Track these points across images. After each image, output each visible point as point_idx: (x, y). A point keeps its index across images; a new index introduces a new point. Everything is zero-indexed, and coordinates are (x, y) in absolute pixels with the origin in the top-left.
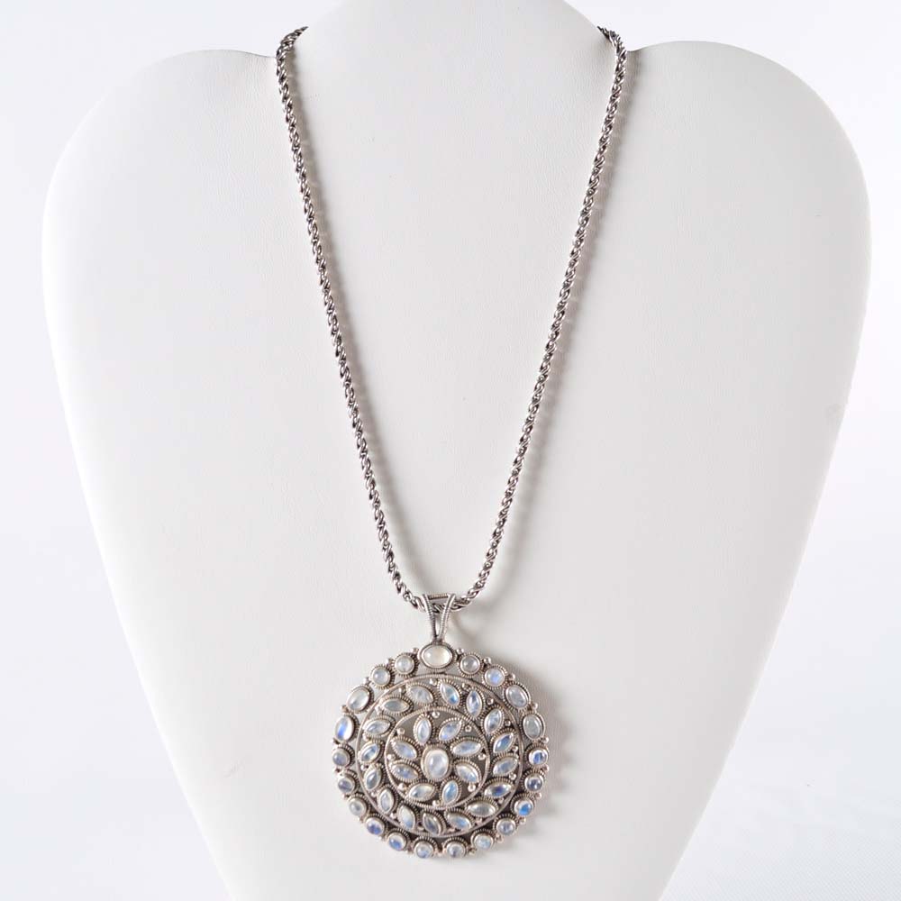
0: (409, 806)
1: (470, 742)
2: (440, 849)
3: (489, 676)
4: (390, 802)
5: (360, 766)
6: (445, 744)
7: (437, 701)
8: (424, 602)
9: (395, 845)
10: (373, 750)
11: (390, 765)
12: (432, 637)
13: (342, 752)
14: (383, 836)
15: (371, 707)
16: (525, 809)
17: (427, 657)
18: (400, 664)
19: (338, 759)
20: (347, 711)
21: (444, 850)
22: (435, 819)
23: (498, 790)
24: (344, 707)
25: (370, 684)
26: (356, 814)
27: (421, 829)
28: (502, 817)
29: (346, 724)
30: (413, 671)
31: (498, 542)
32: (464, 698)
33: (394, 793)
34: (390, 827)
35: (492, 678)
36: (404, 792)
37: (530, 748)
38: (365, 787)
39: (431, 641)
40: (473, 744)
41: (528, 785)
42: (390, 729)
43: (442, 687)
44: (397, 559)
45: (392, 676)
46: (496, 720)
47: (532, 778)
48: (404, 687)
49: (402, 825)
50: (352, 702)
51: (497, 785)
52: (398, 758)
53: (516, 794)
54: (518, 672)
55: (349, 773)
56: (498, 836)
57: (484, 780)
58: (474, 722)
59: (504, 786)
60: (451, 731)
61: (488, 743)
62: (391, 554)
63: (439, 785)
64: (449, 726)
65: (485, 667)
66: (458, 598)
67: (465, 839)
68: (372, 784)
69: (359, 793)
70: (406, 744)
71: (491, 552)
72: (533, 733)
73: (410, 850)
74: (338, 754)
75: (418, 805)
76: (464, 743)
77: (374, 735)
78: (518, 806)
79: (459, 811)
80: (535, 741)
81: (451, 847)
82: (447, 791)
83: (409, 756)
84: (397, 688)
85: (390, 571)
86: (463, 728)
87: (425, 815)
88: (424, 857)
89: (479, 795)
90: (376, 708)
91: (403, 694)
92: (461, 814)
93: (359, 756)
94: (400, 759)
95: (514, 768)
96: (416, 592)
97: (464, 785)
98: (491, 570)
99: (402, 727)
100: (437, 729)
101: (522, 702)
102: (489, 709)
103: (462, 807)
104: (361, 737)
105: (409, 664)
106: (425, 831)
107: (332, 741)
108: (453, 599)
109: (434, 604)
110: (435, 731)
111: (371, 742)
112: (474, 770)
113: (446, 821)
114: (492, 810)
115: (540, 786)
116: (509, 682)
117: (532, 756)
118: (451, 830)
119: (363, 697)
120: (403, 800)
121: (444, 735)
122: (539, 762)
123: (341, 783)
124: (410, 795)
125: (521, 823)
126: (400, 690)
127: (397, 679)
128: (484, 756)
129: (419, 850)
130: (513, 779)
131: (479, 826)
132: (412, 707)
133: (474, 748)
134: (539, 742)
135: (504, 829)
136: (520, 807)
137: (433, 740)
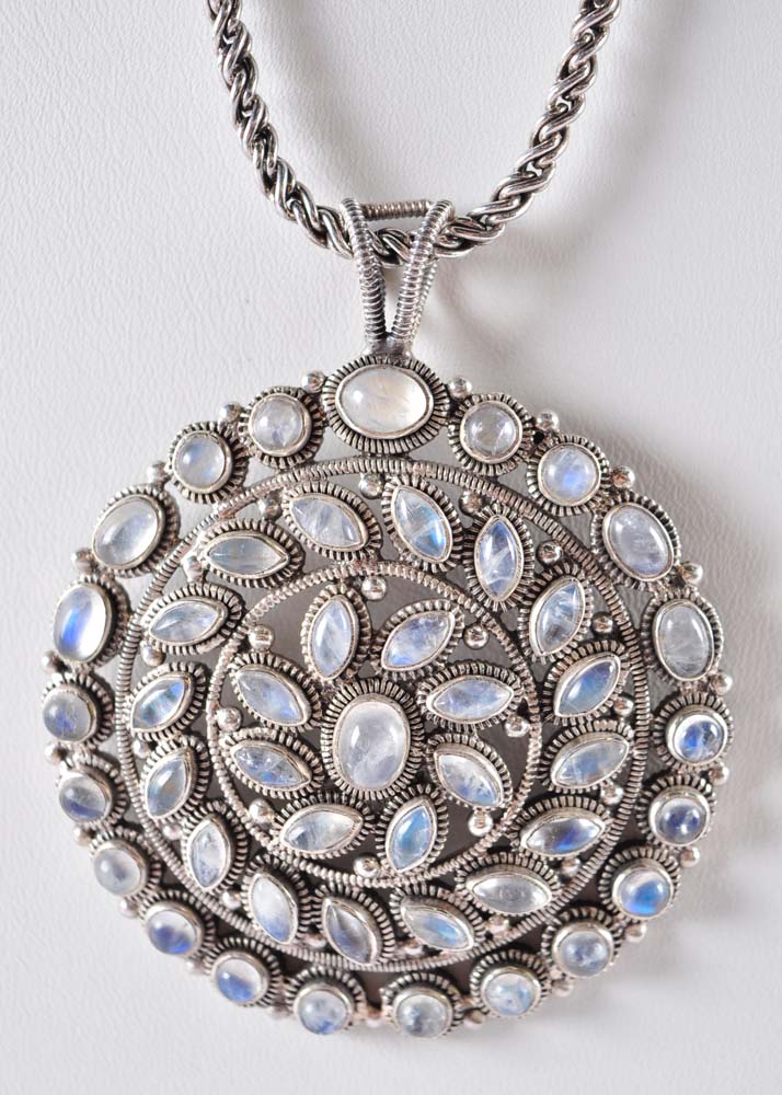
0: (279, 873)
1: (483, 680)
2: (375, 1005)
3: (552, 471)
4: (220, 857)
5: (129, 741)
6: (400, 683)
7: (378, 543)
8: (349, 226)
9: (234, 988)
10: (170, 696)
11: (222, 742)
12: (372, 339)
13: (72, 696)
14: (199, 959)
15: (169, 557)
16: (646, 895)
17: (356, 403)
18: (264, 422)
19: (60, 717)
20: (93, 567)
21: (386, 1009)
22: (361, 915)
23: (565, 834)
24: (82, 554)
25: (169, 487)
26: (115, 891)
27: (315, 943)
28: (573, 919)
29: (88, 605)
30: (305, 448)
31: (598, 30)
32: (466, 540)
33: (232, 829)
34: (221, 934)
35: (558, 478)
36: (265, 830)
37: (671, 706)
38: (144, 809)
39: (368, 352)
40: (494, 686)
41: (660, 826)
42: (225, 630)
43: (401, 503)
44: (269, 85)
45: (239, 460)
46: (568, 611)
47: (675, 803)
48: (274, 496)
49: (258, 929)
50: (107, 539)
51: (561, 817)
52: (247, 721)
53: (618, 849)
54: (643, 464)
55: (96, 761)
56: (555, 974)
57: (522, 799)
58: (497, 616)
59: (584, 823)
60: (420, 643)
61: (540, 687)
62: (245, 65)
63: (375, 813)
64: (415, 625)
65: (538, 441)
66: (461, 214)
67: (454, 980)
68: (163, 798)
69: (126, 827)
70: (275, 680)
71: (573, 64)
72: (684, 660)
73: (281, 1005)
74: (62, 703)
75: (309, 868)
76: (460, 684)
77: (173, 644)
78: (624, 889)
79: (434, 894)
80: (690, 684)
81: (409, 1002)
82: (403, 829)
83: (284, 717)
84: (256, 500)
85: (239, 118)
86: (461, 634)
87: (328, 902)
88: (322, 1029)
89: (501, 847)
90: (185, 561)
91: (273, 518)
92: (443, 904)
93: (125, 715)
94: (256, 723)
95: (618, 769)
96: (324, 194)
97: (455, 815)
98: (573, 125)
99: (265, 624)
100: (375, 634)
101: (654, 557)
102: (543, 579)
103: (446, 883)
104: (136, 650)
105: (294, 426)
106: (328, 950)
107: (46, 660)
108: (444, 215)
109: (381, 233)
110: (368, 642)
111: (165, 668)
112: (491, 769)
113: (394, 924)
114: (542, 898)
115: (696, 825)
116: (612, 492)
117: (676, 735)
118: (408, 950)
119: (144, 522)
120: (263, 851)
121: (400, 653)
122: (701, 750)
123: (70, 794)
124: (283, 841)
125: (630, 938)
126: (262, 506)
127: (256, 471)
128: (525, 725)
129: (309, 1009)
130: (612, 801)
131: (501, 940)
132: (298, 560)
133: (493, 699)
134: (703, 687)
135: (579, 955)
136: (632, 889)
137: (362, 669)
